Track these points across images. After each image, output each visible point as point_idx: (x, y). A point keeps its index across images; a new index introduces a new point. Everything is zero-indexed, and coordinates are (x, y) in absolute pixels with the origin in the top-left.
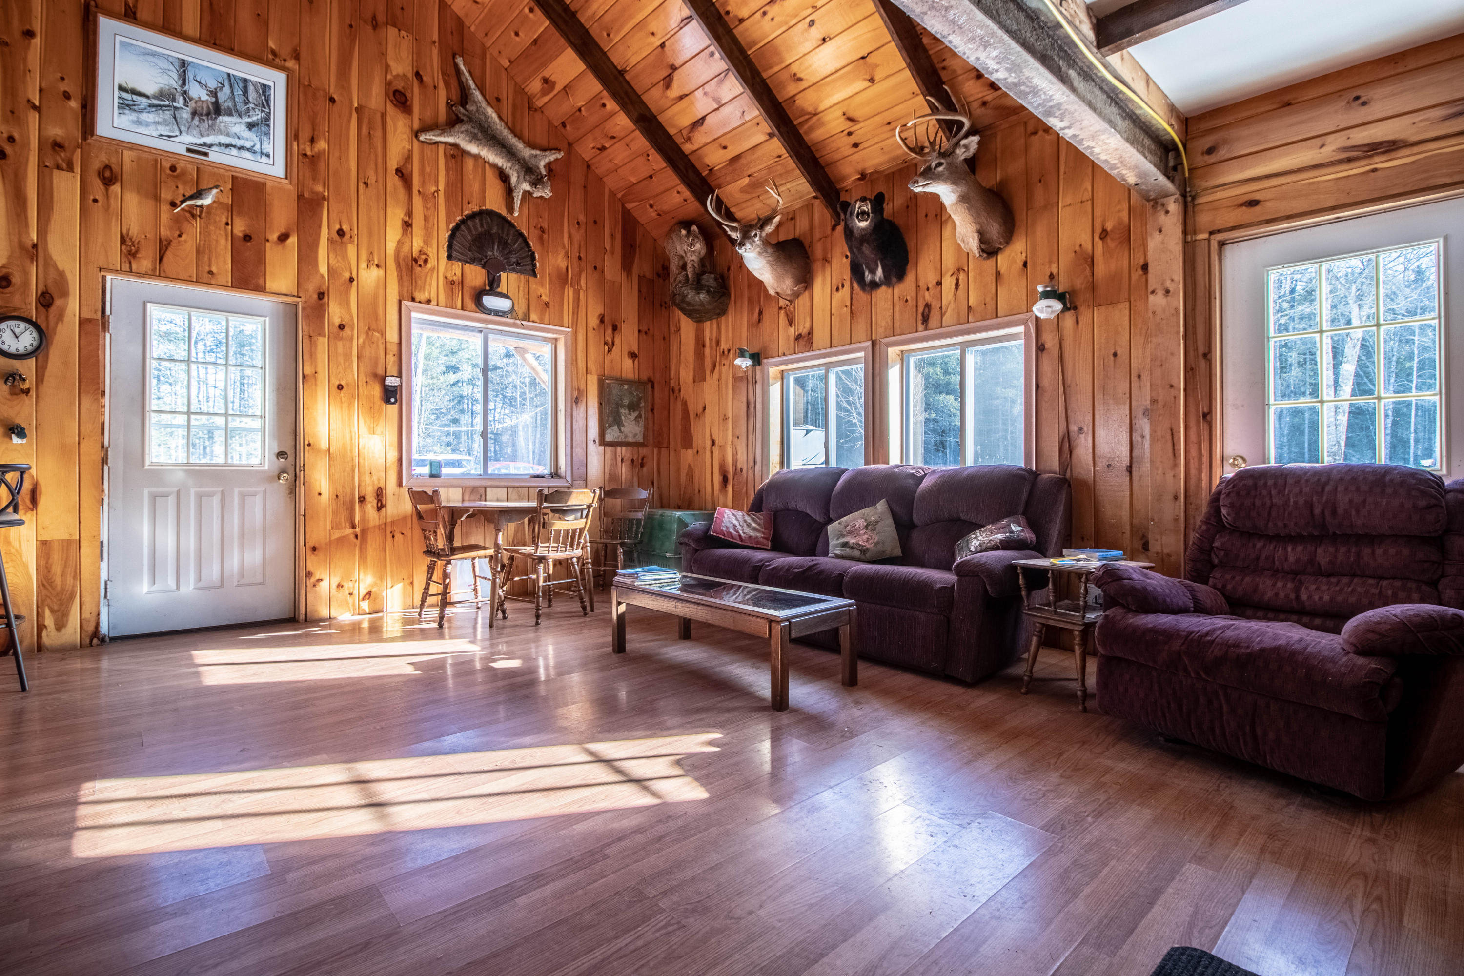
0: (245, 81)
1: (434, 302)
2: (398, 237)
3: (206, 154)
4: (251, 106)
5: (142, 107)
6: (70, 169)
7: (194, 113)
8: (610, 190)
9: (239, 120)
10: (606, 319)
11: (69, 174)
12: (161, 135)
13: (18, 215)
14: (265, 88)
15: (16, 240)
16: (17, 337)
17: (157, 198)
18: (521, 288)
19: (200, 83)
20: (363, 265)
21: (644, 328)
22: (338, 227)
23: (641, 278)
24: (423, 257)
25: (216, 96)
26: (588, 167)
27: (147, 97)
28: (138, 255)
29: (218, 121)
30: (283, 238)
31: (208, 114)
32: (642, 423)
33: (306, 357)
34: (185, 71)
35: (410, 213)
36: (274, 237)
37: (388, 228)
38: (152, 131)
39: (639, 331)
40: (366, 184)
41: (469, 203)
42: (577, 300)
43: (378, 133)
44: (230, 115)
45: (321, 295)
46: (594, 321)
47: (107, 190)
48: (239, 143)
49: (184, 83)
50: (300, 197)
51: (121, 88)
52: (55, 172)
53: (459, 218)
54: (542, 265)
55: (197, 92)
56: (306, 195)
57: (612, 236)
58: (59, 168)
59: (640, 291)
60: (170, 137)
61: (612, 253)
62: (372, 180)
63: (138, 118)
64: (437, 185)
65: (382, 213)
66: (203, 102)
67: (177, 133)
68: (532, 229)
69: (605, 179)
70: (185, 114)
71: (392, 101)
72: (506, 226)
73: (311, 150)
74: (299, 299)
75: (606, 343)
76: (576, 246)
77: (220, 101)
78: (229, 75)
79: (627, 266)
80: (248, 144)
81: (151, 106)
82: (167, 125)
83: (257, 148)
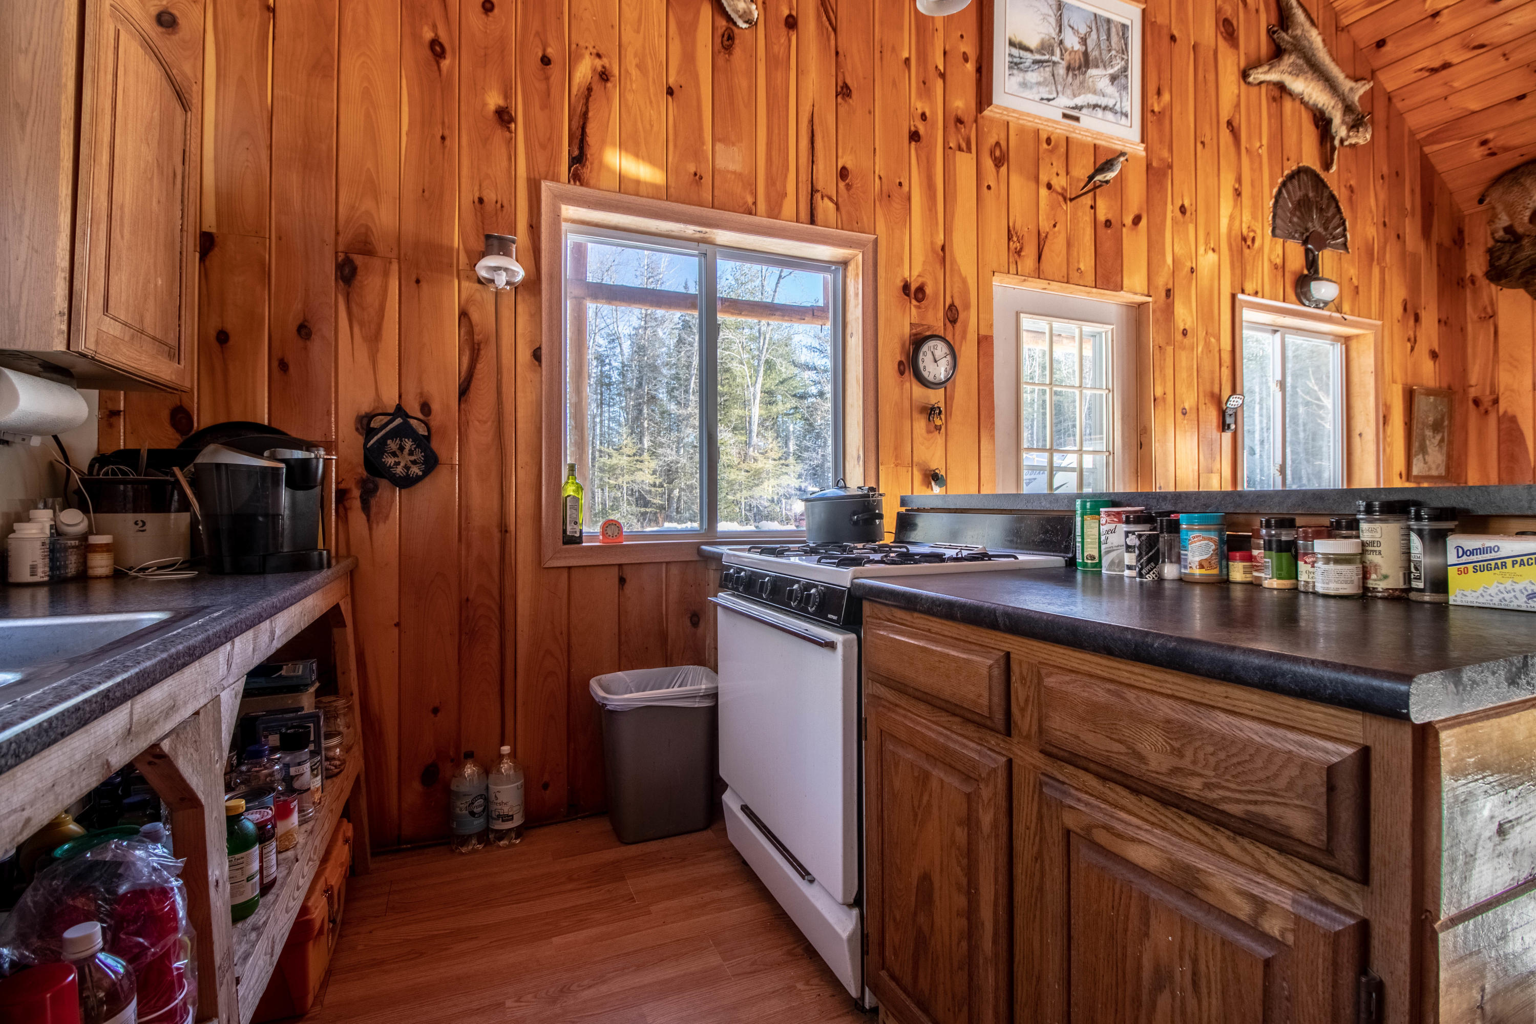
0: (1109, 21)
1: (1260, 294)
2: (1230, 210)
3: (1077, 119)
4: (1113, 53)
5: (1027, 64)
6: (969, 150)
7: (1069, 68)
8: (1410, 128)
9: (1104, 72)
10: (1408, 306)
11: (968, 154)
12: (1042, 99)
13: (930, 210)
14: (1124, 26)
15: (929, 241)
16: (936, 361)
17: (1037, 180)
18: (1335, 269)
19: (1073, 28)
20: (1201, 250)
21: (1444, 318)
22: (1180, 204)
23: (1440, 246)
24: (1252, 234)
25: (1085, 45)
26: (1390, 99)
27: (1031, 51)
28: (1023, 254)
29: (1087, 76)
30: (1137, 220)
31: (1080, 68)
32: (1445, 449)
33: (1157, 374)
34: (1061, 15)
35: (1239, 180)
36: (1128, 220)
37: (1221, 200)
38: (1034, 94)
39: (1439, 321)
40: (1203, 143)
41: (1288, 160)
42: (1383, 281)
43: (1211, 77)
44: (1097, 67)
45: (1168, 293)
46: (1398, 310)
47: (998, 172)
48: (1103, 101)
49: (1060, 31)
50: (1149, 166)
51: (1012, 44)
52: (958, 153)
53: (1280, 180)
54: (1352, 236)
55: (1072, 42)
56: (1155, 164)
57: (1412, 191)
58: (960, 149)
59: (1439, 265)
60: (1049, 100)
61: (1413, 215)
62: (1207, 140)
63: (1024, 79)
64: (1260, 140)
65: (1216, 179)
66: (1076, 52)
67: (1055, 95)
68: (1343, 189)
69: (1405, 116)
70: (1061, 70)
71: (1222, 33)
72: (1320, 185)
73: (1159, 103)
74: (1150, 299)
75: (1409, 340)
76: (1381, 209)
77: (1089, 50)
78: (1095, 15)
79: (1426, 232)
80: (1111, 103)
81: (1035, 62)
82: (1047, 86)
83: (1117, 107)
